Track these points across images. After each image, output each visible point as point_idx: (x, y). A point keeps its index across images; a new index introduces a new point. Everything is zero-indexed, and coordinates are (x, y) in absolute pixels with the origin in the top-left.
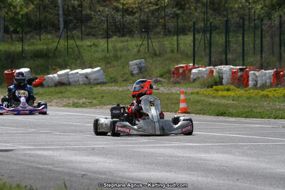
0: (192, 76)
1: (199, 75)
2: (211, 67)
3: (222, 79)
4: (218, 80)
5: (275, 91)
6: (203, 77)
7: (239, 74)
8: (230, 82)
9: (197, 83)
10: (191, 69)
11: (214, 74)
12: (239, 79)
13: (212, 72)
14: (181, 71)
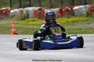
0: (11, 14)
1: (15, 14)
2: (21, 9)
3: (29, 15)
4: (26, 15)
5: (61, 20)
6: (17, 14)
7: (39, 12)
8: (34, 16)
9: (14, 18)
10: (10, 11)
11: (24, 12)
12: (39, 15)
13: (22, 11)
14: (4, 12)
